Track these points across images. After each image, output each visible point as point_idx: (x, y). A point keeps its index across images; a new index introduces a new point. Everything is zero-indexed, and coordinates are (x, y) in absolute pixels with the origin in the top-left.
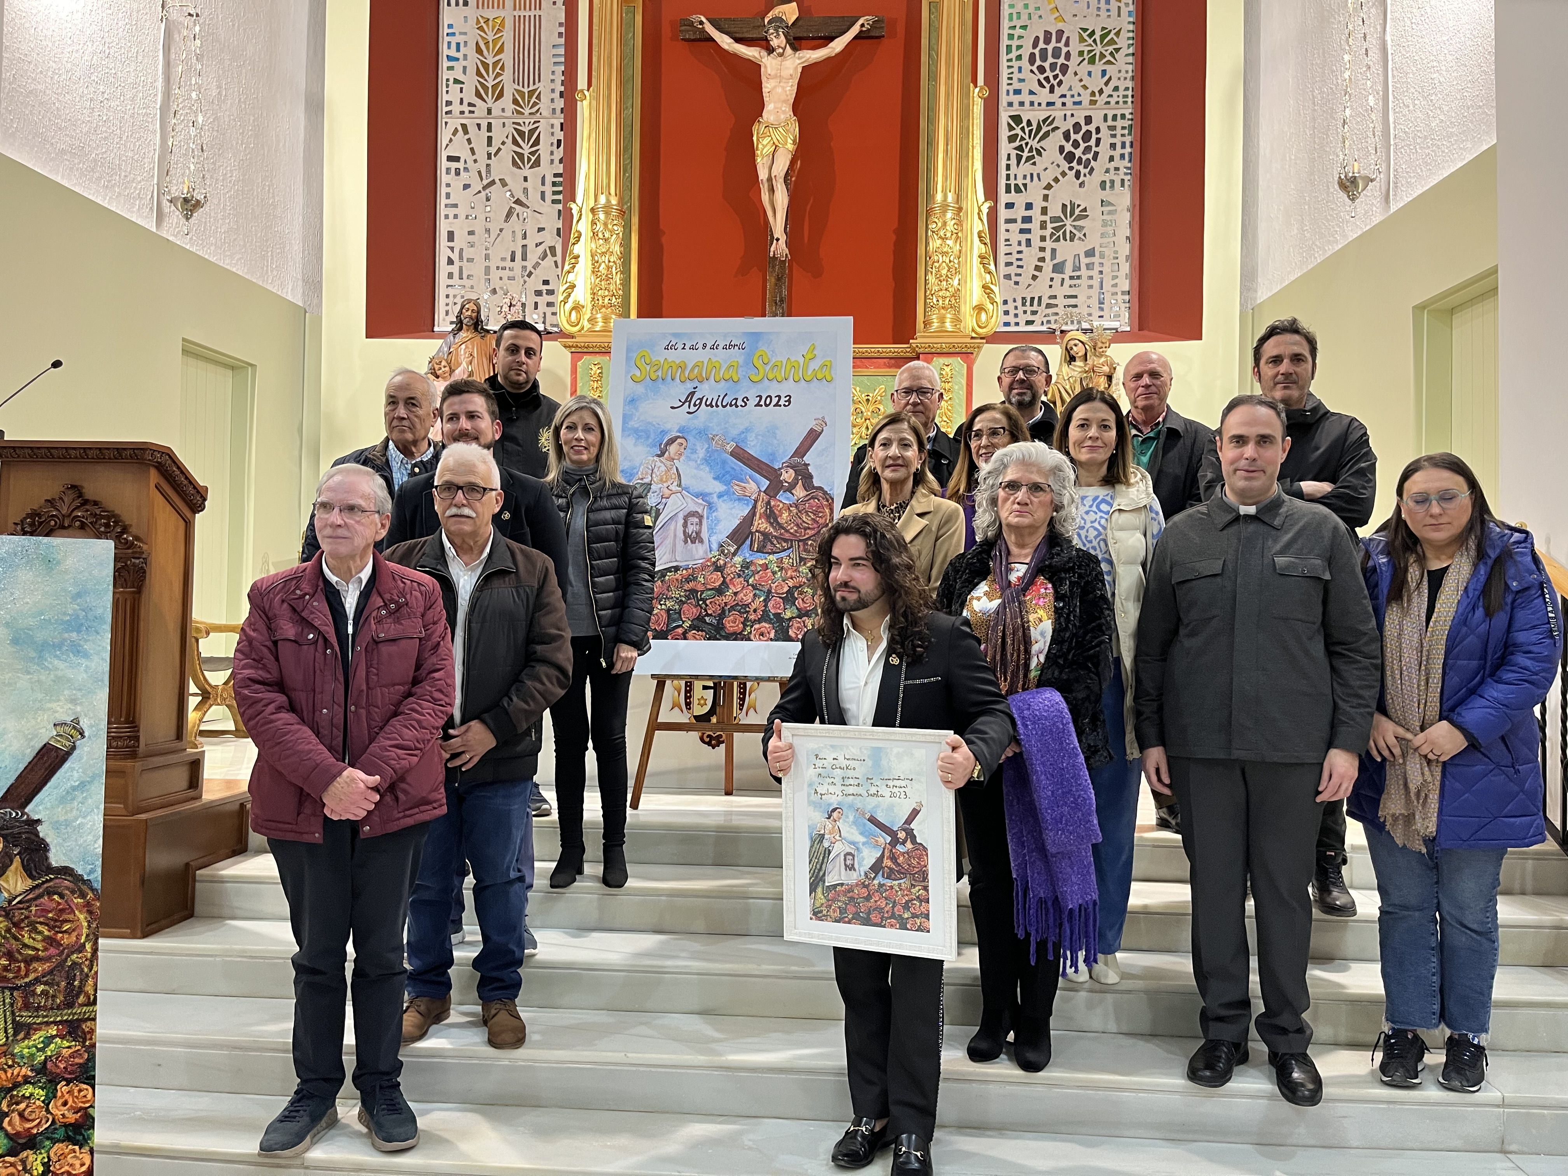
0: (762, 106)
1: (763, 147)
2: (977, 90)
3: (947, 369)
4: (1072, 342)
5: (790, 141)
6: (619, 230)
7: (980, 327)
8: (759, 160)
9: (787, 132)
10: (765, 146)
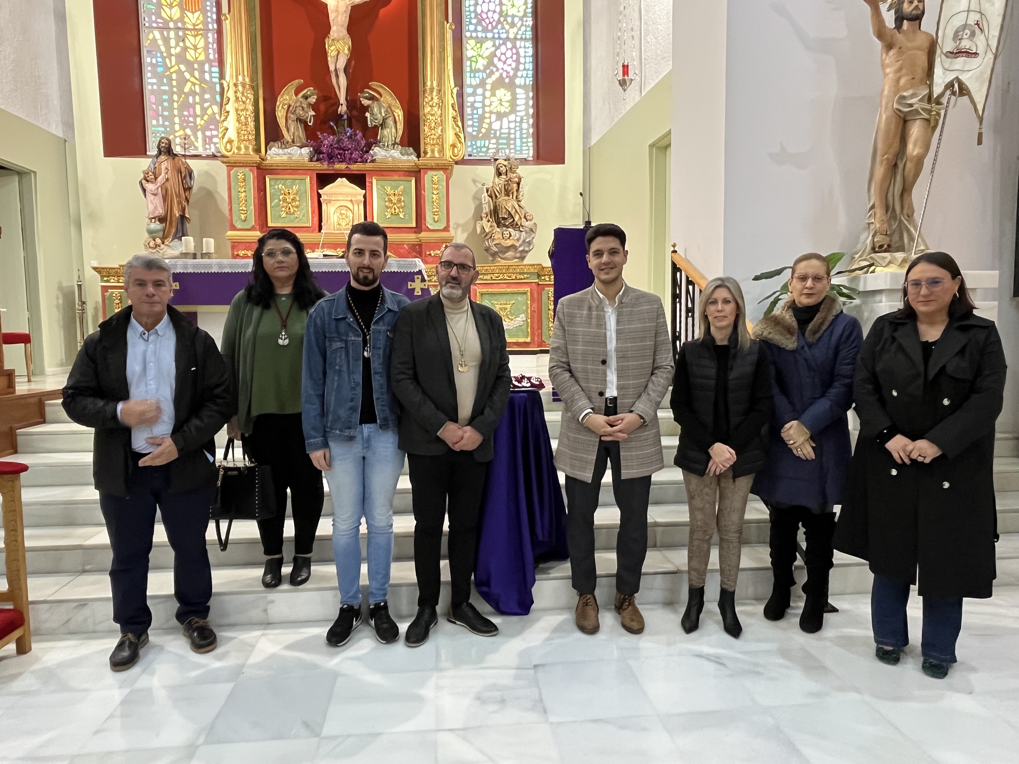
0: (329, 28)
1: (331, 51)
2: (448, 25)
3: (435, 178)
4: (499, 165)
5: (346, 49)
6: (251, 96)
7: (454, 156)
8: (329, 59)
9: (344, 43)
10: (332, 51)
